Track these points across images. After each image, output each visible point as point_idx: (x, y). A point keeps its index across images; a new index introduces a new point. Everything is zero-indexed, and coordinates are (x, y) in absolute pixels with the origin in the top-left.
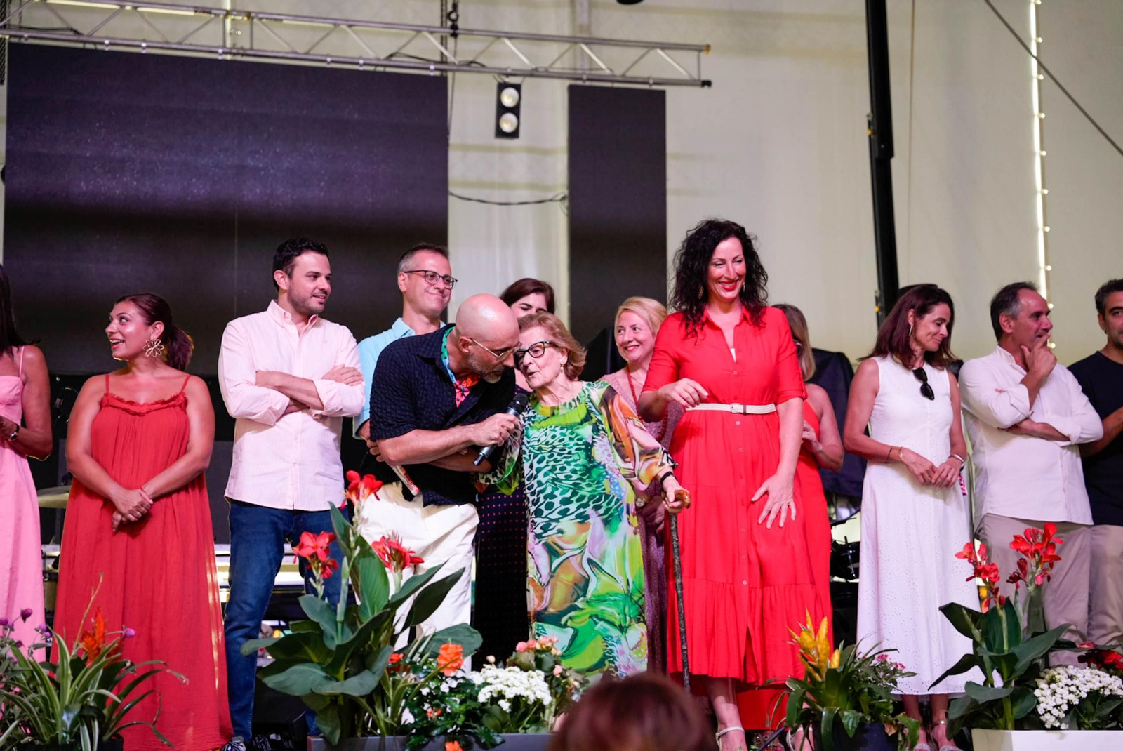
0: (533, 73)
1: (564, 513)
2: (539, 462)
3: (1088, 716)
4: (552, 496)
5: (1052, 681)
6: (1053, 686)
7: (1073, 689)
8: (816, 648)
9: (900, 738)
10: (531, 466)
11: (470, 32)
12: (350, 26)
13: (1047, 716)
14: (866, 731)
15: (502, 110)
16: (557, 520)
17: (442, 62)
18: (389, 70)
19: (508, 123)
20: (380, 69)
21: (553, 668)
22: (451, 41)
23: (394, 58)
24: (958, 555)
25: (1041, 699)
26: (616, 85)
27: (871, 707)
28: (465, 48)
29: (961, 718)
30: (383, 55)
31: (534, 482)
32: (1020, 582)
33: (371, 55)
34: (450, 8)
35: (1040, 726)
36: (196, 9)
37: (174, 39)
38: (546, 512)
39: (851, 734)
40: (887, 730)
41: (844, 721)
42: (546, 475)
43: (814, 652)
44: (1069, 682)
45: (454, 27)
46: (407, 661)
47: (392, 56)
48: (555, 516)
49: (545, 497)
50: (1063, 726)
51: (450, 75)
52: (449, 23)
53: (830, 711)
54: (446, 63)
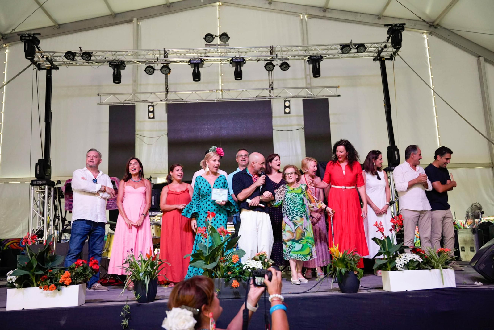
0: (293, 97)
1: (297, 215)
2: (290, 201)
3: (411, 266)
4: (293, 210)
5: (401, 258)
6: (400, 259)
7: (405, 259)
8: (335, 252)
9: (358, 275)
10: (288, 202)
11: (276, 88)
12: (246, 90)
13: (398, 267)
14: (349, 273)
15: (286, 107)
16: (295, 216)
18: (256, 100)
19: (287, 110)
20: (254, 100)
21: (264, 260)
22: (272, 91)
23: (257, 97)
24: (374, 225)
25: (397, 263)
26: (315, 98)
27: (351, 267)
28: (275, 93)
29: (377, 268)
30: (255, 96)
31: (289, 207)
32: (393, 231)
33: (252, 97)
34: (271, 83)
35: (397, 270)
36: (209, 91)
37: (204, 98)
38: (292, 214)
39: (343, 275)
40: (355, 273)
41: (342, 271)
42: (292, 205)
43: (335, 253)
44: (405, 258)
45: (272, 88)
46: (226, 259)
48: (294, 215)
49: (292, 210)
50: (403, 270)
51: (272, 100)
52: (271, 87)
53: (339, 268)
54: (271, 97)
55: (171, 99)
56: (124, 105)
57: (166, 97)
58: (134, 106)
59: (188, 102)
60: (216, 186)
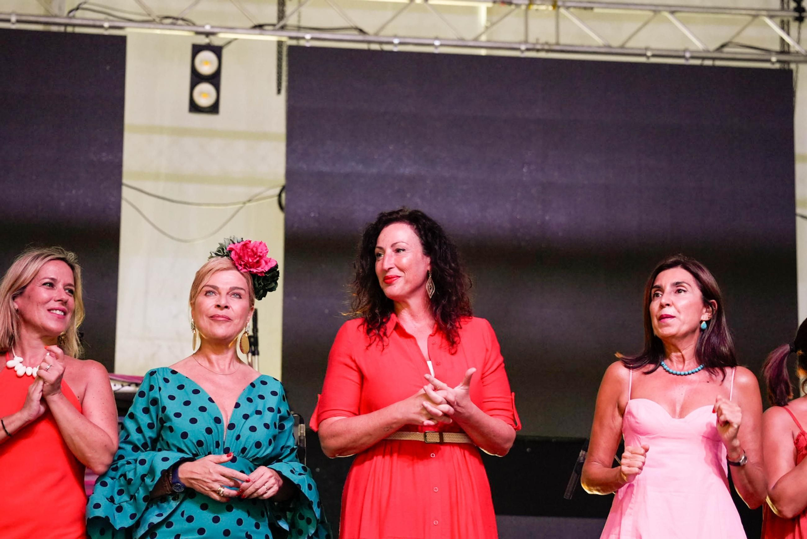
12: (673, 12)
17: (782, 52)
18: (718, 63)
20: (708, 63)
22: (794, 26)
23: (726, 50)
30: (713, 46)
33: (698, 45)
45: (799, 9)
47: (723, 46)
51: (795, 67)
52: (793, 5)
54: (788, 53)
55: (304, 23)
56: (70, 29)
57: (281, 15)
58: (121, 41)
59: (387, 48)
60: (246, 417)
